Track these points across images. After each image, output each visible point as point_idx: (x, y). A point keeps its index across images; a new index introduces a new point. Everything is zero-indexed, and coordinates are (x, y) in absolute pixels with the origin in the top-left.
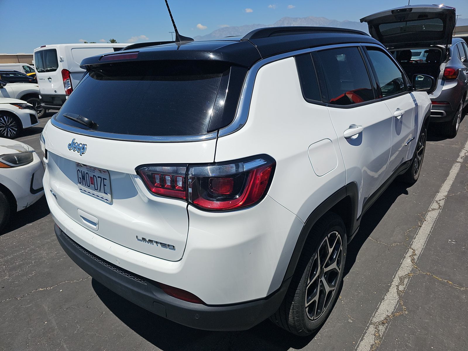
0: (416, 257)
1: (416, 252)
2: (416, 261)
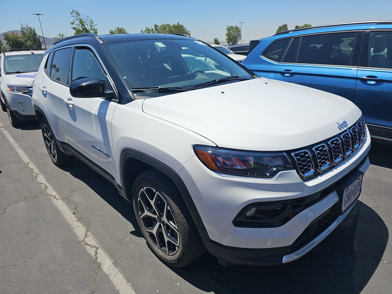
0: (52, 198)
1: (55, 199)
2: (50, 197)
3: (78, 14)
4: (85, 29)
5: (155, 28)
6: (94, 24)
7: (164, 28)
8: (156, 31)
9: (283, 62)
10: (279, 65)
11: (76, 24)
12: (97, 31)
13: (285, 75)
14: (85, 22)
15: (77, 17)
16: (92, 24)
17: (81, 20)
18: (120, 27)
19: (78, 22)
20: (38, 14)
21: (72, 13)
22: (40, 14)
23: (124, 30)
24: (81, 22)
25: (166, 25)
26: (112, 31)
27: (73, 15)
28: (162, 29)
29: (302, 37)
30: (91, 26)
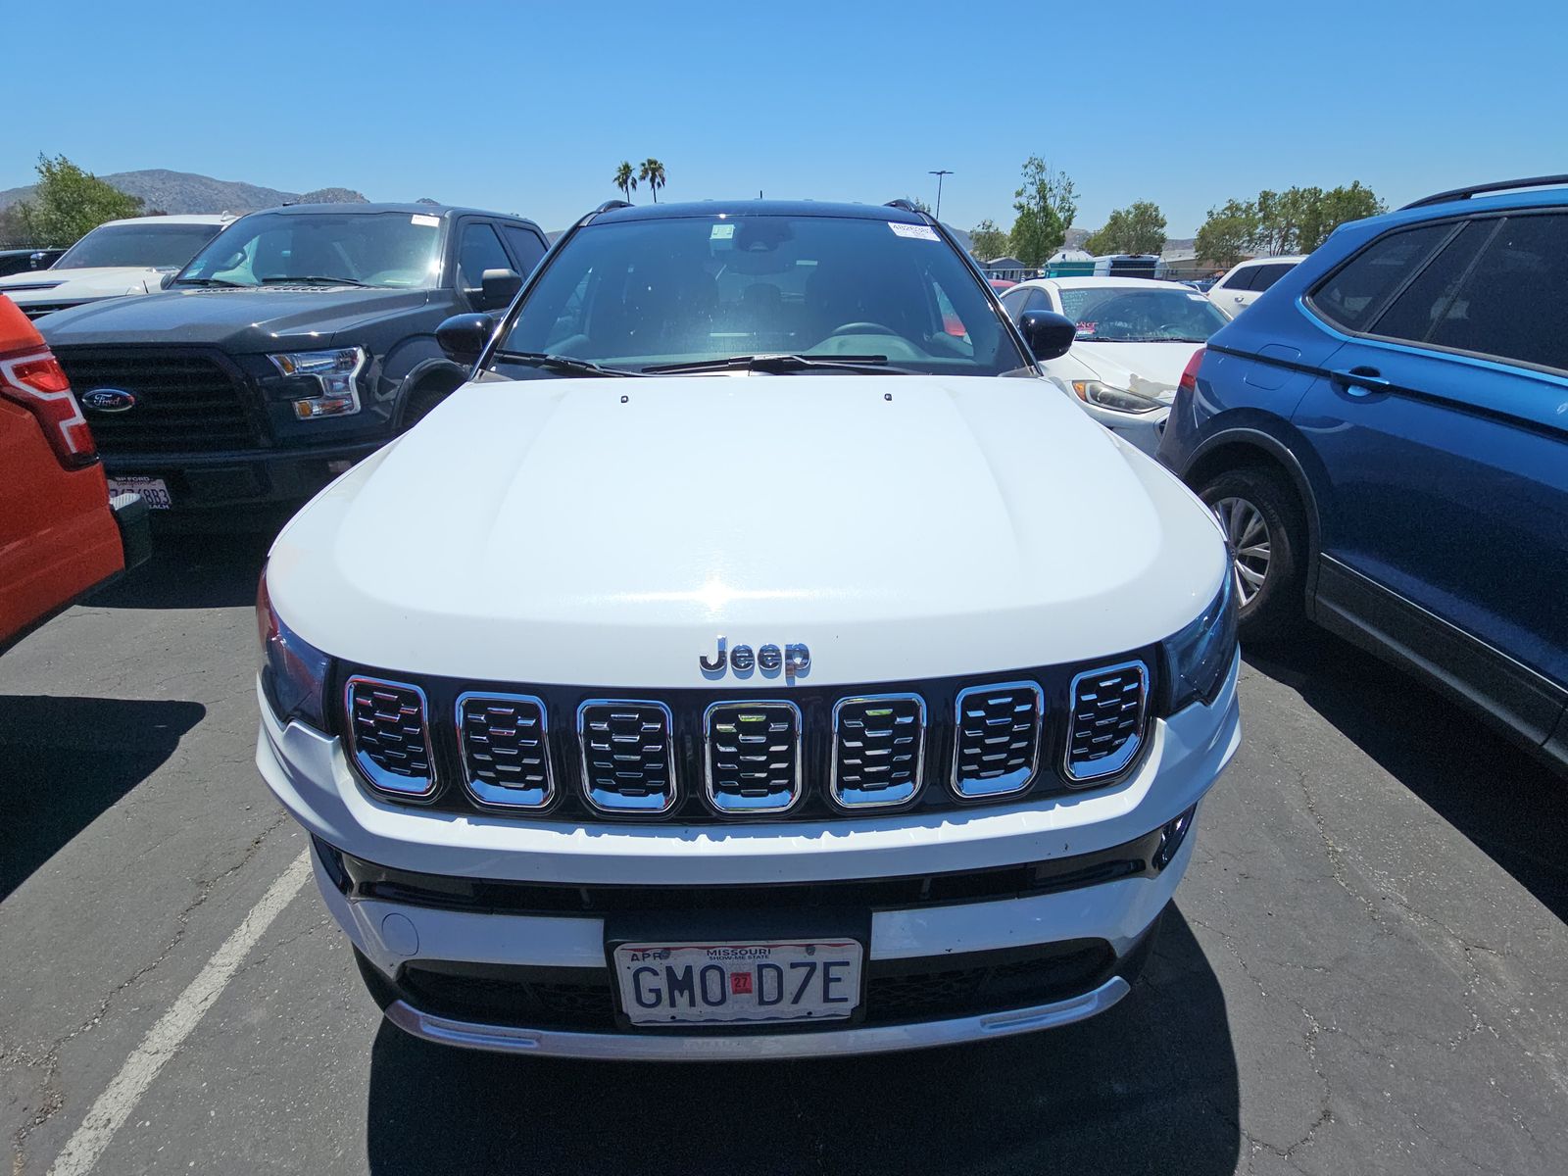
3: (1041, 168)
4: (1045, 209)
5: (1260, 203)
6: (1074, 194)
7: (1294, 203)
8: (1260, 211)
9: (1369, 332)
10: (1346, 342)
11: (1027, 195)
12: (1075, 214)
13: (1351, 391)
14: (1051, 189)
15: (1034, 177)
16: (1068, 195)
17: (1042, 182)
18: (1147, 202)
19: (1032, 190)
20: (941, 173)
21: (1026, 167)
22: (944, 172)
23: (1156, 209)
24: (1042, 192)
25: (1305, 190)
26: (1118, 213)
27: (1028, 170)
28: (1284, 206)
29: (1510, 217)
30: (1063, 200)
